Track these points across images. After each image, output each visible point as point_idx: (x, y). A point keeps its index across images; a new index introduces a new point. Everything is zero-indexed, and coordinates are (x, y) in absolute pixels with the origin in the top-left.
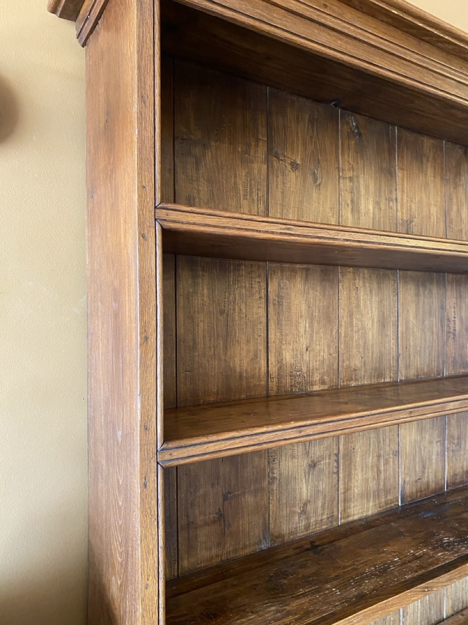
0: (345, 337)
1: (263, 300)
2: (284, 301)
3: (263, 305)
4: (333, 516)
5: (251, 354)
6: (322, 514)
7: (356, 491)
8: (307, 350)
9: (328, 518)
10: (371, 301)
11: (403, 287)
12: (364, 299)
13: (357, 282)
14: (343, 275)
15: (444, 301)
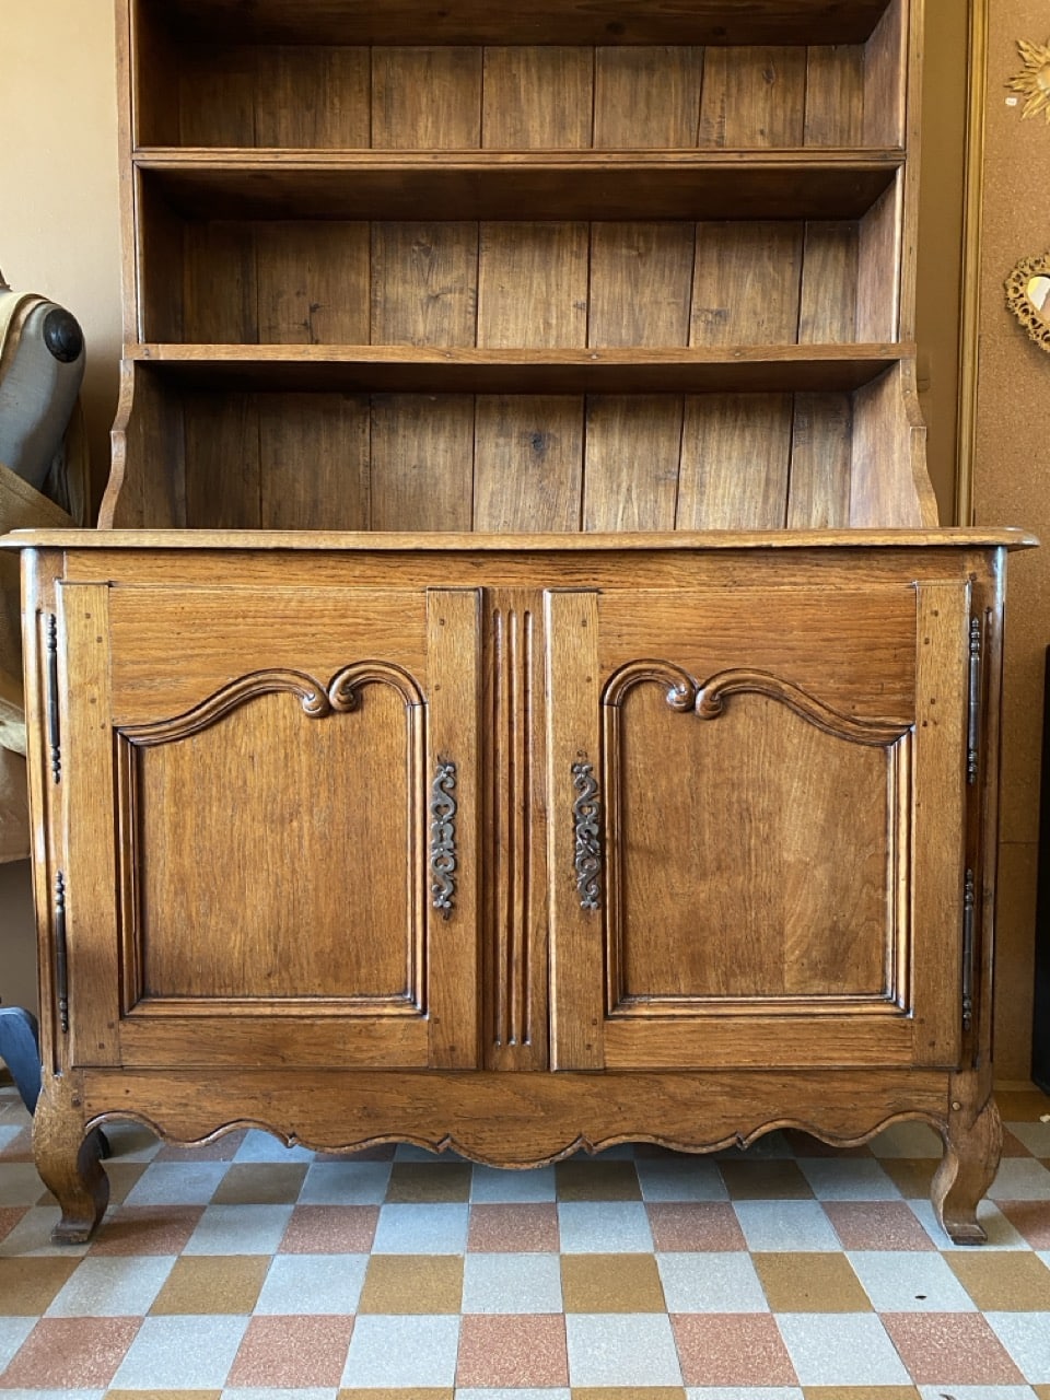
1: (365, 94)
2: (395, 94)
3: (365, 100)
10: (539, 93)
11: (605, 70)
12: (527, 91)
13: (514, 66)
14: (489, 60)
15: (698, 91)
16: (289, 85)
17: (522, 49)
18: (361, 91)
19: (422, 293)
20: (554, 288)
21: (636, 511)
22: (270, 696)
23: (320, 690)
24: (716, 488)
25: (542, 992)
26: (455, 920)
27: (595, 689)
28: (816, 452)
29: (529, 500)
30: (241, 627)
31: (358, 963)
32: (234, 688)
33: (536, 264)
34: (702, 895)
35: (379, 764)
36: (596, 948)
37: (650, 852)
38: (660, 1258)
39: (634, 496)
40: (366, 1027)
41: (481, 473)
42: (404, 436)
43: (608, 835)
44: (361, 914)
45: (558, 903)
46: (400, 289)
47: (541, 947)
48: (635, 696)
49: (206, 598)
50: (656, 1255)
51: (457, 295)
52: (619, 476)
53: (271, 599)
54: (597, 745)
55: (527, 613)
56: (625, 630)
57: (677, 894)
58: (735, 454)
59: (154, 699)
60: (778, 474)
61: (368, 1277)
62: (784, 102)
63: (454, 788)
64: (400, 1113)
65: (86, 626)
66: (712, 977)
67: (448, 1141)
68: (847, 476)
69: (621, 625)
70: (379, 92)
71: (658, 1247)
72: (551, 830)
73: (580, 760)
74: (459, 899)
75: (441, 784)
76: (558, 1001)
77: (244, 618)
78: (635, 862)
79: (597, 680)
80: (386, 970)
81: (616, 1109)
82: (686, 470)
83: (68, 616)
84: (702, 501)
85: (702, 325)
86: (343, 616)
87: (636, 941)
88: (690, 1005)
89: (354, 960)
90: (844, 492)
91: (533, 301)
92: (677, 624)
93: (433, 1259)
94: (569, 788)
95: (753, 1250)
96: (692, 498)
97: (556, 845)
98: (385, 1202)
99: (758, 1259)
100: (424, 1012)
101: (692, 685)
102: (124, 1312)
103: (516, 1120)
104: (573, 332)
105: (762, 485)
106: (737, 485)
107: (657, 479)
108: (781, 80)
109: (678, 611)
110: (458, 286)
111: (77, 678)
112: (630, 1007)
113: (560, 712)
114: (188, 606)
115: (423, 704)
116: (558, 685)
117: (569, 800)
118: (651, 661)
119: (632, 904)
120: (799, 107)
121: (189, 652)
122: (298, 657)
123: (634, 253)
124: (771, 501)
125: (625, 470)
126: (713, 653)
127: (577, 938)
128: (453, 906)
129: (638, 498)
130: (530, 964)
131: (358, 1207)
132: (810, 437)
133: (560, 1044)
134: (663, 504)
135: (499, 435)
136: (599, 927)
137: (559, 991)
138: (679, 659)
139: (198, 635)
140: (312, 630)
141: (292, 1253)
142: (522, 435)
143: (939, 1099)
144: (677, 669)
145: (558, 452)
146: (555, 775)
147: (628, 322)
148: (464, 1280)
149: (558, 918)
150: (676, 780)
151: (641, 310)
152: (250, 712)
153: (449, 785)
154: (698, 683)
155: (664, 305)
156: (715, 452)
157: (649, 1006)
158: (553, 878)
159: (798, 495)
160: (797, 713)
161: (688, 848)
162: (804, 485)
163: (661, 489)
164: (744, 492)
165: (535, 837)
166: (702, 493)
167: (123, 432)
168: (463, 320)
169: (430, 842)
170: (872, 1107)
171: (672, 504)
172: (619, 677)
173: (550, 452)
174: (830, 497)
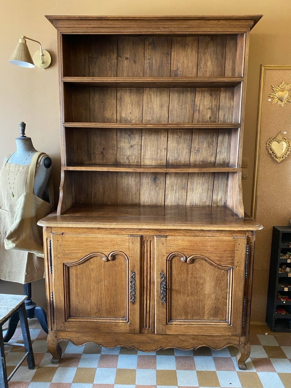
0: (145, 110)
1: (115, 99)
2: (122, 99)
3: (115, 100)
4: (138, 162)
5: (111, 114)
6: (134, 160)
7: (148, 157)
8: (130, 113)
9: (137, 162)
10: (156, 99)
11: (172, 94)
12: (153, 98)
13: (151, 92)
14: (145, 91)
15: (194, 98)
16: (98, 96)
17: (153, 89)
18: (114, 98)
19: (128, 145)
20: (159, 144)
21: (177, 195)
22: (96, 257)
23: (106, 256)
24: (196, 190)
25: (153, 318)
26: (135, 304)
27: (165, 258)
28: (219, 183)
29: (153, 193)
30: (90, 243)
31: (114, 311)
32: (88, 256)
33: (155, 139)
34: (188, 300)
35: (119, 271)
36: (165, 311)
37: (176, 291)
38: (177, 371)
39: (177, 192)
40: (116, 324)
41: (142, 185)
42: (124, 178)
43: (168, 288)
44: (115, 302)
45: (157, 301)
46: (124, 144)
47: (153, 309)
48: (174, 259)
49: (83, 237)
50: (177, 370)
51: (137, 146)
52: (174, 187)
53: (96, 238)
54: (166, 269)
55: (151, 241)
56: (172, 245)
57: (183, 300)
58: (200, 183)
59: (72, 258)
60: (211, 187)
61: (116, 375)
62: (215, 101)
63: (135, 277)
64: (123, 341)
65: (57, 243)
66: (189, 316)
67: (133, 346)
68: (227, 188)
69: (171, 244)
70: (119, 98)
71: (177, 369)
72: (156, 286)
73: (162, 272)
74: (136, 300)
75: (132, 277)
76: (157, 320)
77: (91, 241)
78: (174, 293)
79: (166, 255)
80: (120, 313)
81: (168, 341)
82: (189, 186)
83: (53, 240)
84: (193, 193)
85: (193, 153)
86: (112, 241)
87: (173, 309)
88: (184, 322)
89: (113, 310)
90: (226, 192)
91: (154, 148)
92: (183, 245)
93: (130, 370)
94: (159, 278)
95: (197, 370)
96: (190, 193)
97: (156, 290)
98: (120, 354)
99: (198, 372)
100: (128, 322)
101: (186, 257)
102: (67, 382)
103: (147, 343)
104: (163, 155)
105: (207, 190)
106: (201, 190)
107: (183, 188)
108: (214, 96)
109: (183, 242)
110: (137, 144)
111: (56, 253)
112: (172, 322)
113: (158, 262)
114: (79, 239)
115: (128, 260)
116: (157, 257)
117: (159, 280)
118: (177, 252)
119: (173, 301)
120: (218, 102)
121: (79, 248)
122: (102, 250)
123: (178, 136)
124: (209, 193)
125: (175, 186)
126: (191, 251)
127: (161, 308)
128: (134, 301)
129: (178, 192)
130: (151, 313)
131: (114, 355)
132: (219, 179)
133: (157, 329)
134: (184, 193)
135: (146, 177)
136: (165, 307)
137: (157, 319)
138: (183, 252)
139: (81, 245)
140: (105, 244)
141: (100, 367)
142: (151, 177)
143: (237, 342)
144: (183, 254)
145: (159, 181)
146: (157, 275)
147: (176, 152)
148: (136, 376)
149: (157, 304)
150: (182, 276)
151: (179, 150)
152: (91, 260)
153: (133, 277)
154: (187, 257)
155: (185, 149)
156: (196, 182)
157: (176, 322)
158: (156, 296)
159: (215, 192)
160: (209, 263)
161: (185, 290)
162: (217, 190)
163: (183, 190)
164: (203, 191)
165: (152, 287)
166: (193, 191)
167: (62, 188)
168: (138, 152)
169: (129, 288)
170: (223, 343)
171: (186, 194)
172: (171, 255)
173: (158, 181)
174: (223, 192)
